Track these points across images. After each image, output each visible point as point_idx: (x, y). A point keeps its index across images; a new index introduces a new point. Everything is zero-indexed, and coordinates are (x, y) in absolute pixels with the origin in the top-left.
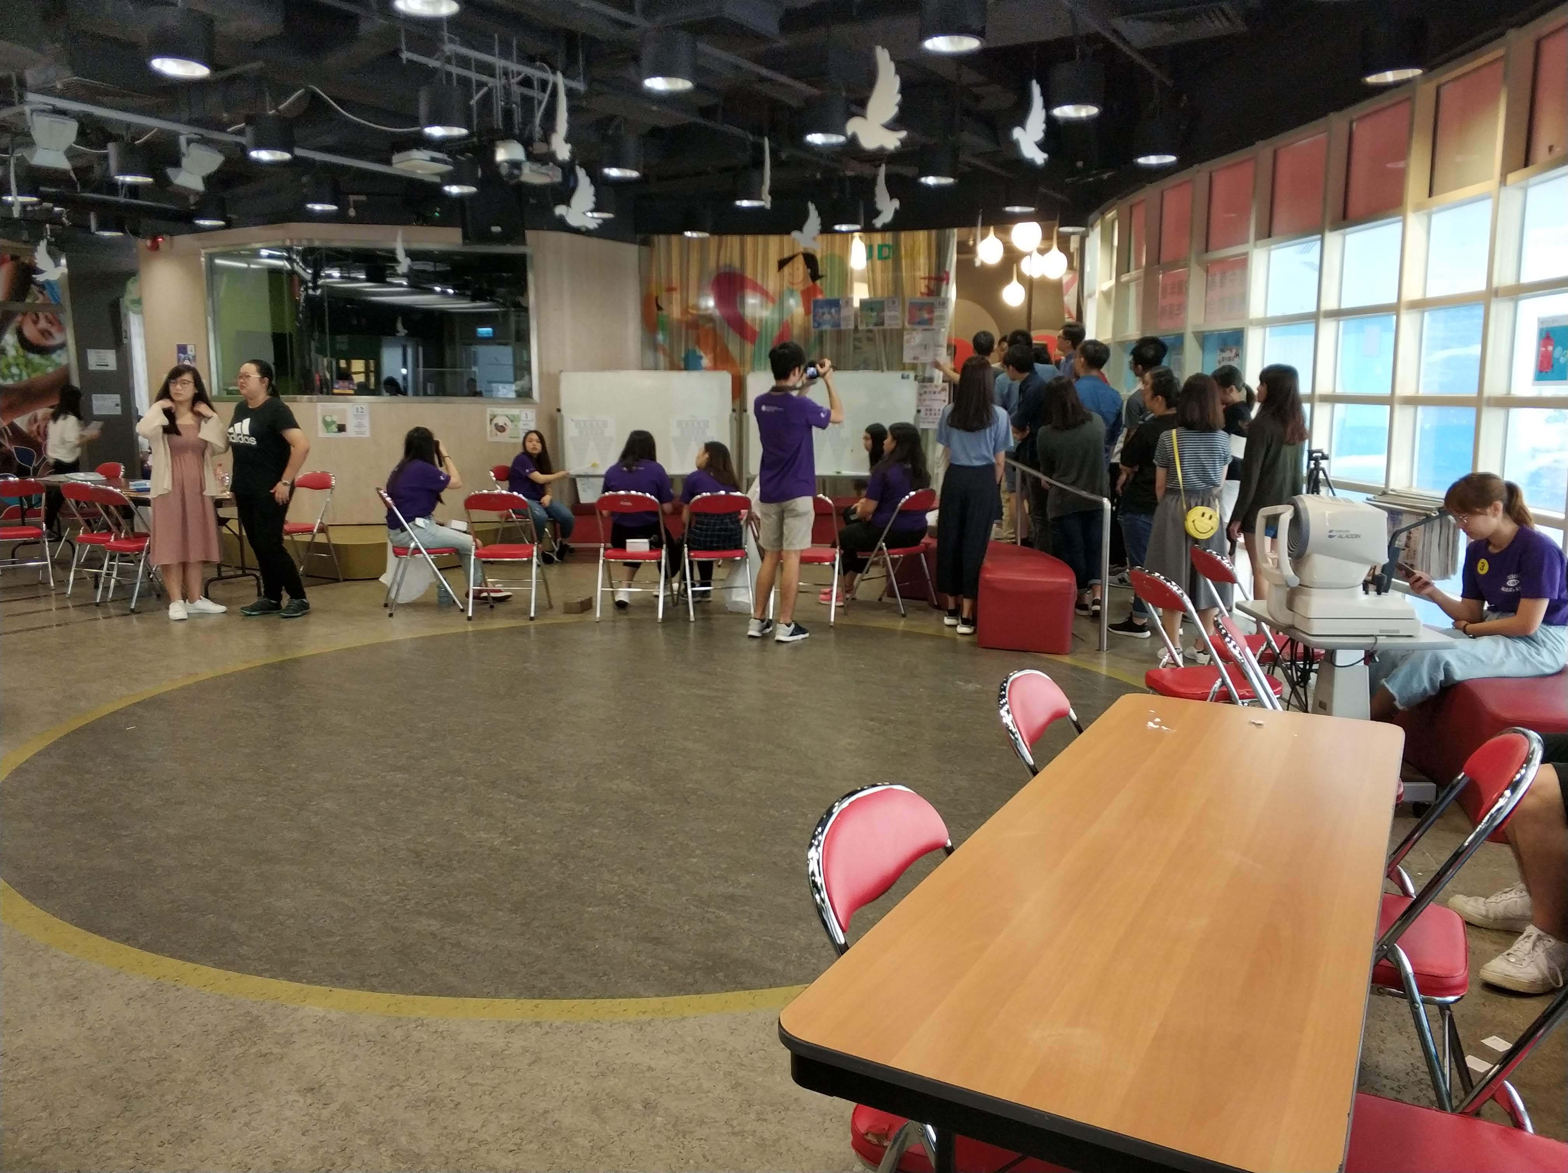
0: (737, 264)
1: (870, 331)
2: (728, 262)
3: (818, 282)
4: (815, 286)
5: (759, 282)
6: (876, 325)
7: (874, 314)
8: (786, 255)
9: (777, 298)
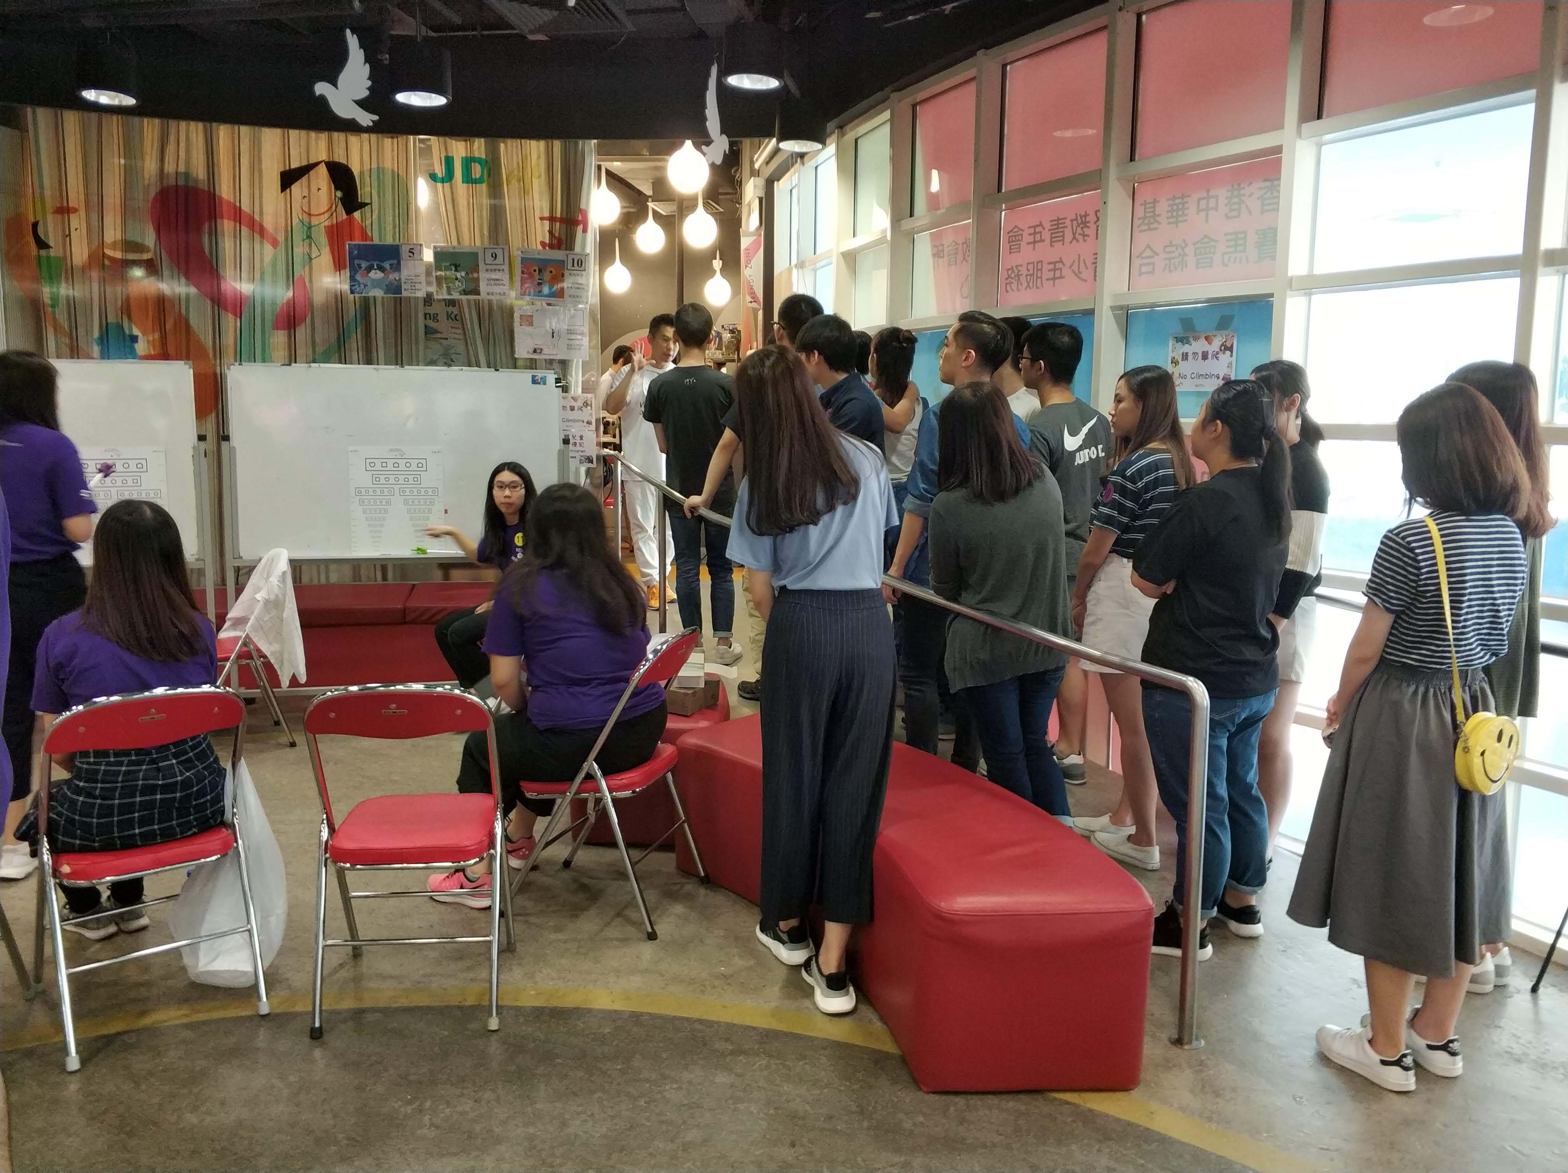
0: (200, 172)
1: (452, 303)
2: (182, 169)
3: (357, 215)
4: (351, 221)
5: (245, 207)
6: (465, 292)
7: (461, 274)
8: (295, 165)
9: (281, 238)
